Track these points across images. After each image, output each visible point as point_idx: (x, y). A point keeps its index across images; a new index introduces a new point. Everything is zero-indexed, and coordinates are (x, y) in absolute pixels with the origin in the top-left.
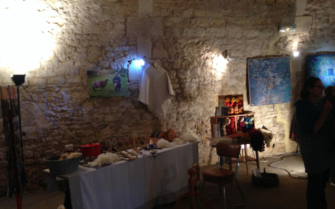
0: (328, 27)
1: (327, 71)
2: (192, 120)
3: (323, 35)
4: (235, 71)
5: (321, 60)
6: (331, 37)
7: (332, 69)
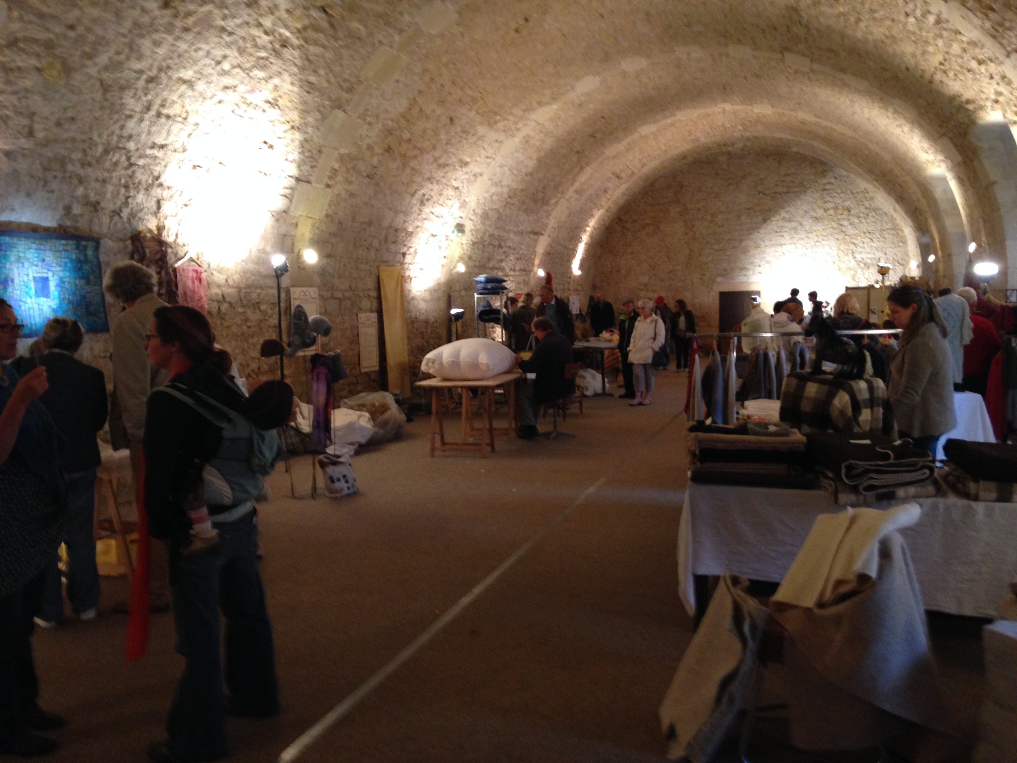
0: (29, 149)
1: (32, 285)
3: (15, 170)
7: (46, 280)
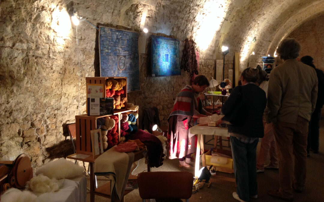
1: (165, 57)
4: (82, 41)
5: (161, 42)
6: (169, 19)
7: (168, 55)
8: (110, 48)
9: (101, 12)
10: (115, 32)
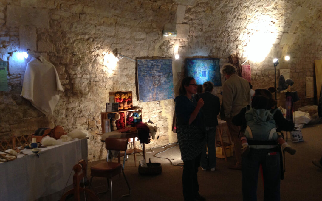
0: (201, 35)
1: (201, 73)
2: (83, 116)
3: (198, 41)
4: (125, 70)
5: (197, 63)
6: (204, 44)
7: (205, 72)
8: (146, 72)
9: (138, 51)
10: (150, 61)
